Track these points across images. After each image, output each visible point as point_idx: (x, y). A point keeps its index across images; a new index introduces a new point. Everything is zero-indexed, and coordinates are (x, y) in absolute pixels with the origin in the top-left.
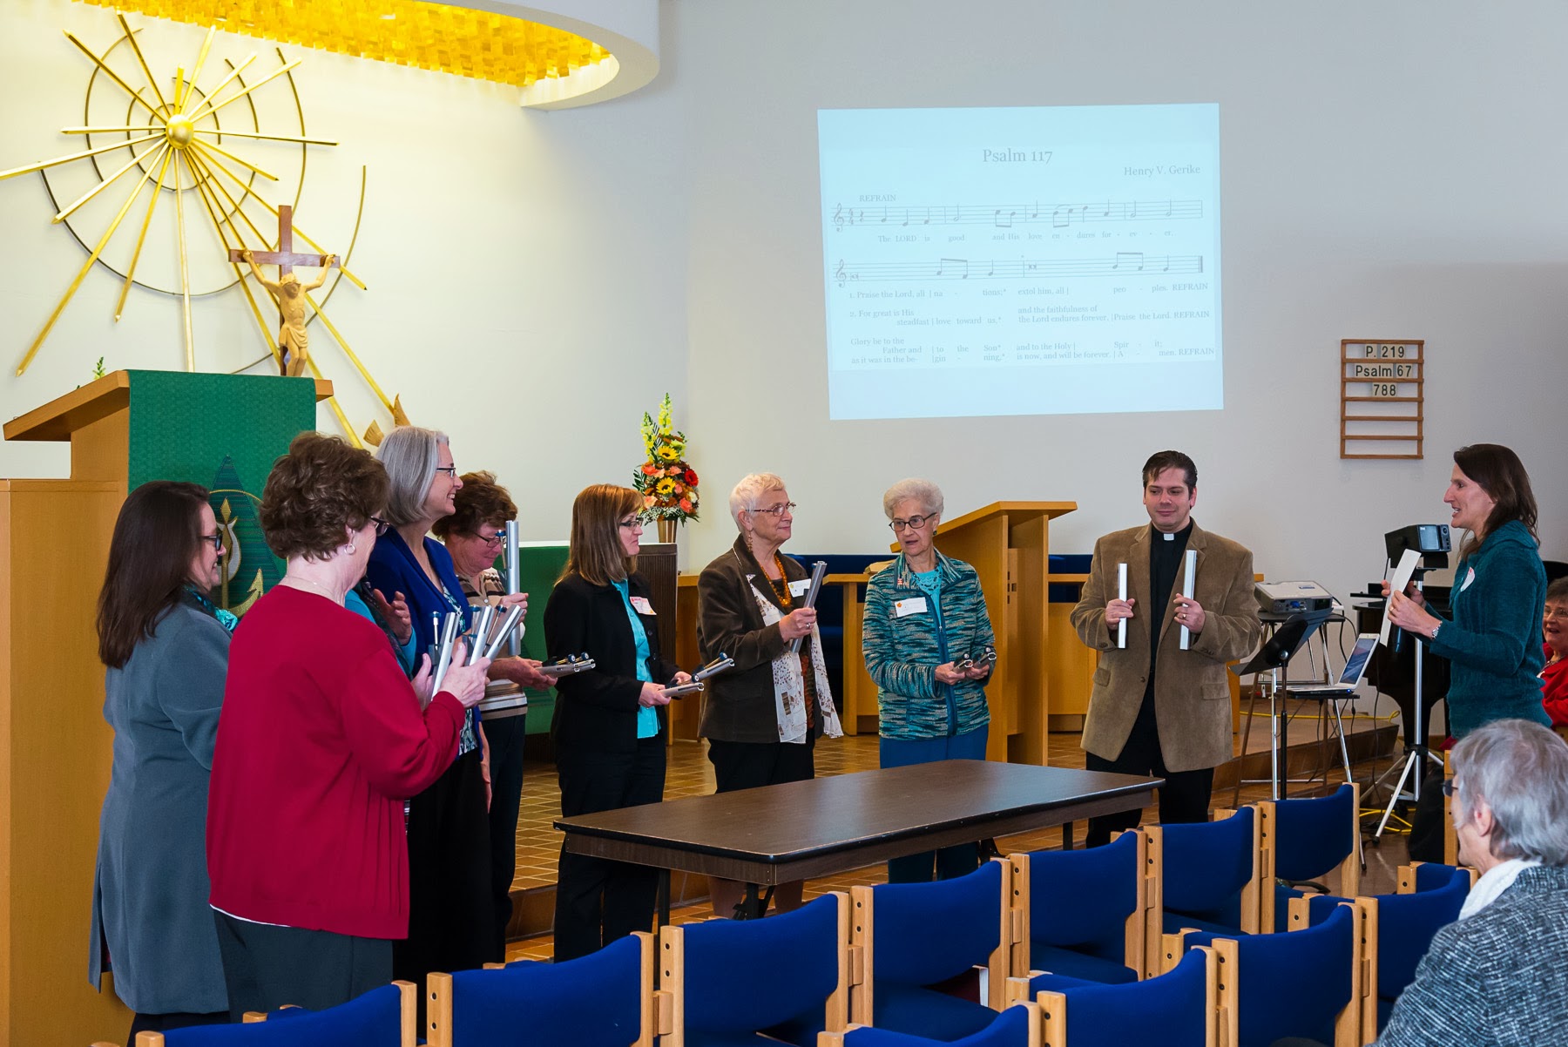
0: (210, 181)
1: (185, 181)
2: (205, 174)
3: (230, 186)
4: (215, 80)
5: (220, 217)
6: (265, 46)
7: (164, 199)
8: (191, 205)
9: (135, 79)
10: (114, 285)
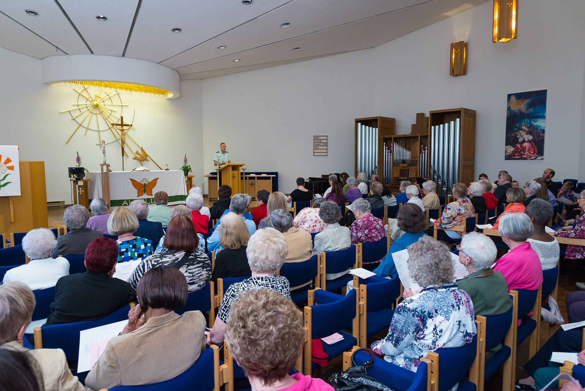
0: (103, 113)
1: (98, 112)
2: (102, 111)
3: (107, 113)
4: (103, 96)
5: (105, 118)
6: (113, 90)
7: (94, 116)
8: (99, 116)
9: (87, 96)
10: (85, 130)
